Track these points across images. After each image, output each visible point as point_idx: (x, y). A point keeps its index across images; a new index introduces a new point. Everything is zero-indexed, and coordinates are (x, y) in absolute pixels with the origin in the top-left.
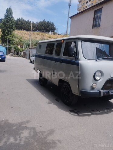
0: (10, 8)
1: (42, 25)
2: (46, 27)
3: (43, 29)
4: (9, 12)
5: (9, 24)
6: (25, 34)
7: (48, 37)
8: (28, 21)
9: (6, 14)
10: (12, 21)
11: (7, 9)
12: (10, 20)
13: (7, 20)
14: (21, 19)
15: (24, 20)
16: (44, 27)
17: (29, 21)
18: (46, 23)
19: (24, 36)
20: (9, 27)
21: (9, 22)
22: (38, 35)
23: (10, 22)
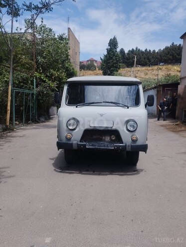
0: (115, 38)
1: (169, 52)
2: (175, 54)
3: (169, 59)
4: (113, 43)
5: (112, 62)
6: (139, 72)
7: (178, 71)
8: (146, 50)
9: (109, 48)
10: (116, 56)
11: (111, 40)
12: (114, 55)
13: (110, 57)
14: (135, 49)
15: (139, 50)
16: (173, 55)
17: (148, 50)
18: (175, 49)
19: (136, 75)
20: (113, 66)
21: (112, 58)
22: (160, 71)
23: (114, 58)
